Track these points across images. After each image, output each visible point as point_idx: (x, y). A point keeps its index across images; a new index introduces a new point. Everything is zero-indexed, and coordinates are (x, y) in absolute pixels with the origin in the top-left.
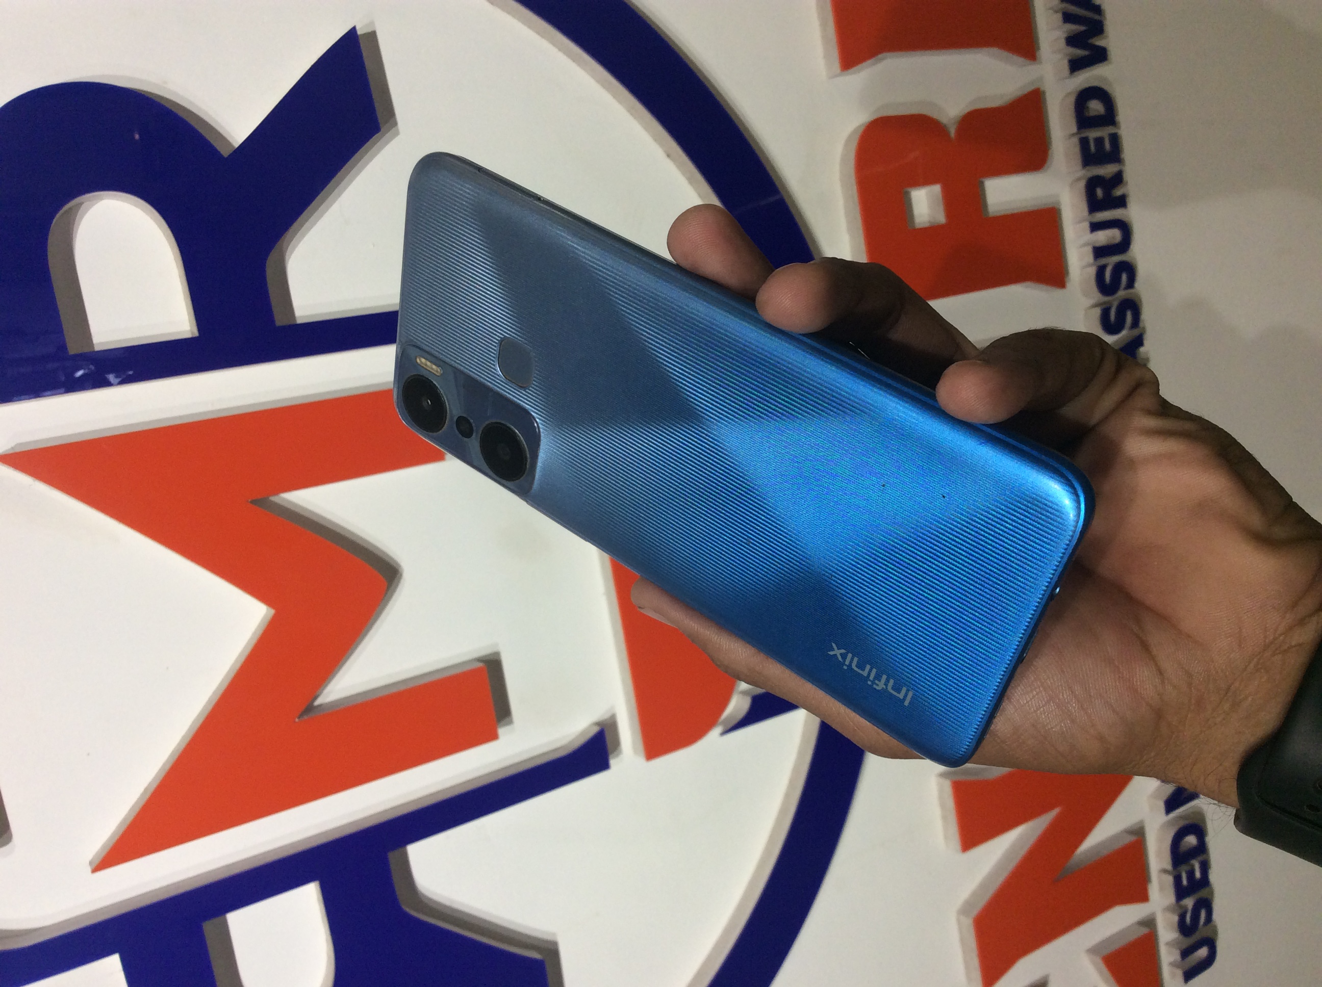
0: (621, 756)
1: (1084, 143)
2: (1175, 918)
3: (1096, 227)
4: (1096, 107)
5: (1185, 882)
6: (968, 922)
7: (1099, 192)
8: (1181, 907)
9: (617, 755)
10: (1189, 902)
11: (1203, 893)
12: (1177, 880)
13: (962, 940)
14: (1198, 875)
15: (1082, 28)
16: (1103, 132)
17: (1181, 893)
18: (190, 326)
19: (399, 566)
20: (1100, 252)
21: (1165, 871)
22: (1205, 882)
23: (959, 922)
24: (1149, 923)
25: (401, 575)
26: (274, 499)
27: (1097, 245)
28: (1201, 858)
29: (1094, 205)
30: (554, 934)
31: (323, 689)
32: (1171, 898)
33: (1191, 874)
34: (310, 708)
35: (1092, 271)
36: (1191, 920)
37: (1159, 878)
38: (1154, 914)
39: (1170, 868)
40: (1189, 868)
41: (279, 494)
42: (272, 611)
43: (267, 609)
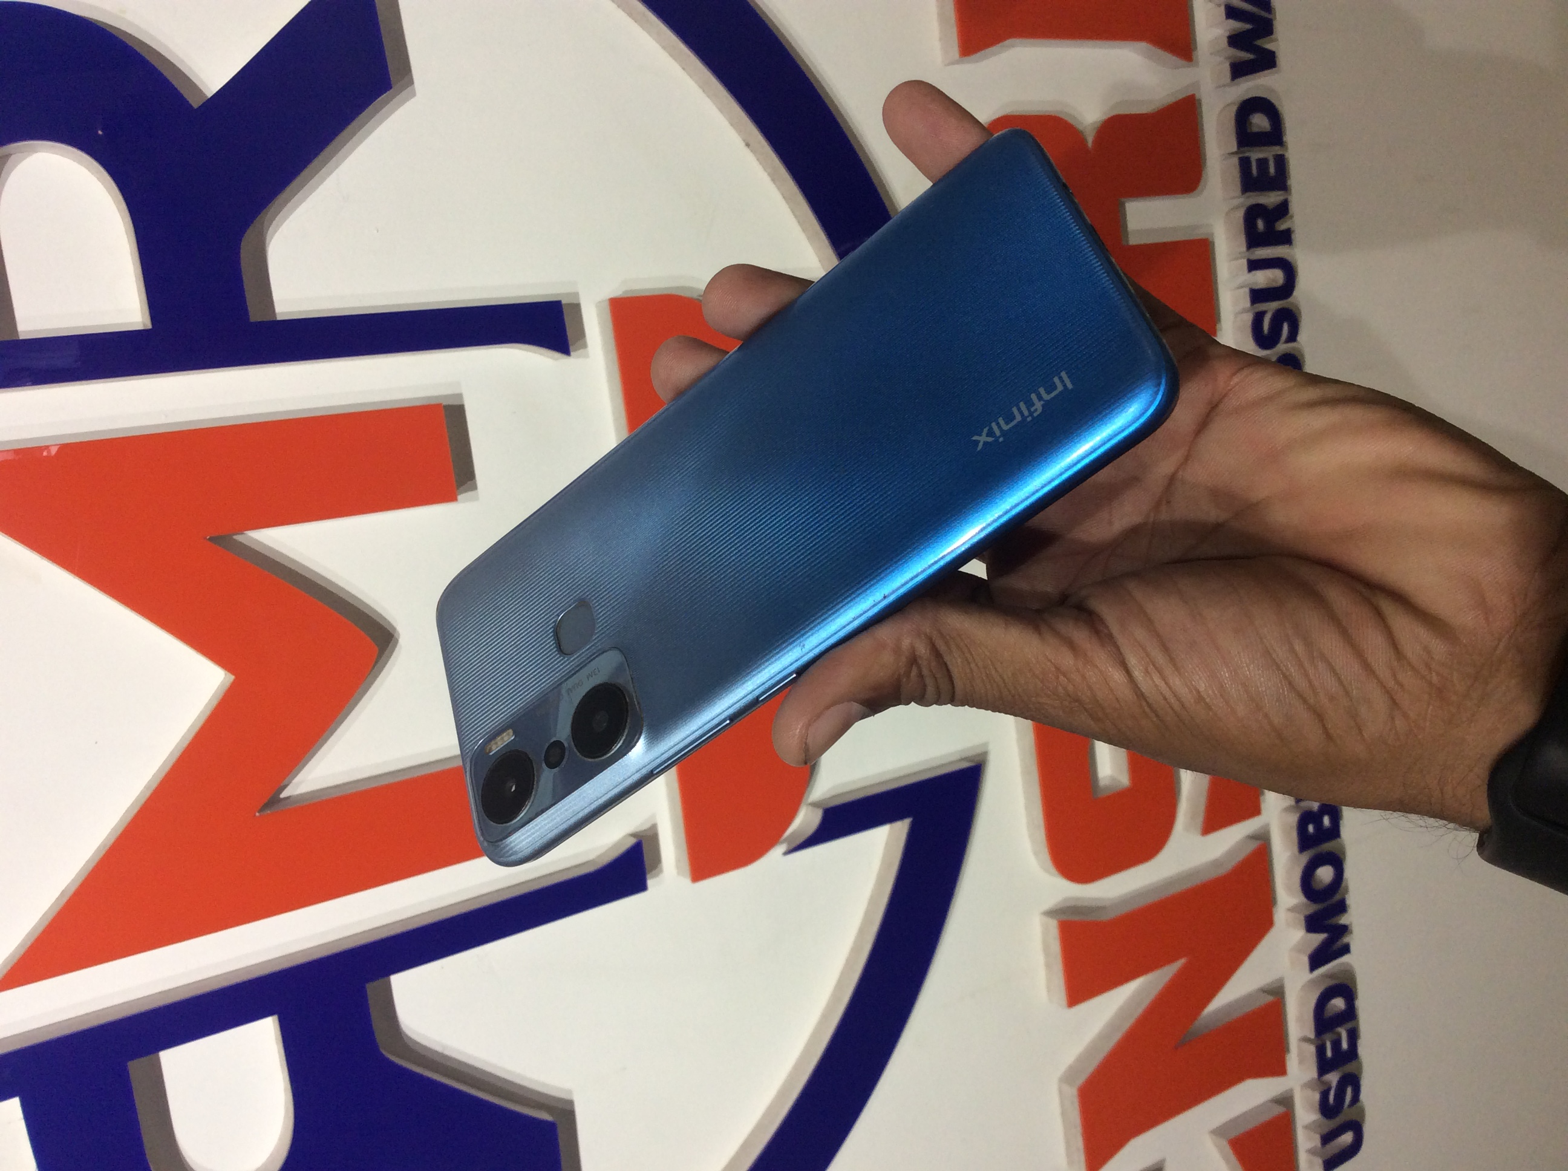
0: (661, 876)
1: (1245, 163)
2: (1317, 1096)
3: (1254, 265)
4: (1260, 122)
5: (1329, 1054)
6: (1072, 1092)
7: (1260, 224)
8: (1323, 1083)
9: (657, 875)
10: (1333, 1078)
11: (1349, 1068)
12: (1321, 1051)
13: (1064, 1114)
14: (1345, 1045)
15: (1248, 26)
16: (1268, 153)
17: (1324, 1066)
18: (143, 317)
19: (395, 629)
20: (1258, 295)
21: (1306, 1040)
22: (1352, 1054)
23: (1061, 1092)
24: (1285, 1101)
25: (397, 641)
26: (239, 538)
27: (1255, 287)
28: (1349, 1025)
29: (1254, 239)
30: (570, 1092)
31: (293, 778)
32: (1312, 1072)
33: (1337, 1044)
34: (274, 800)
35: (1249, 318)
36: (1334, 1100)
37: (1299, 1047)
38: (1291, 1090)
39: (1312, 1036)
40: (1335, 1037)
41: (246, 532)
42: (232, 678)
43: (226, 675)
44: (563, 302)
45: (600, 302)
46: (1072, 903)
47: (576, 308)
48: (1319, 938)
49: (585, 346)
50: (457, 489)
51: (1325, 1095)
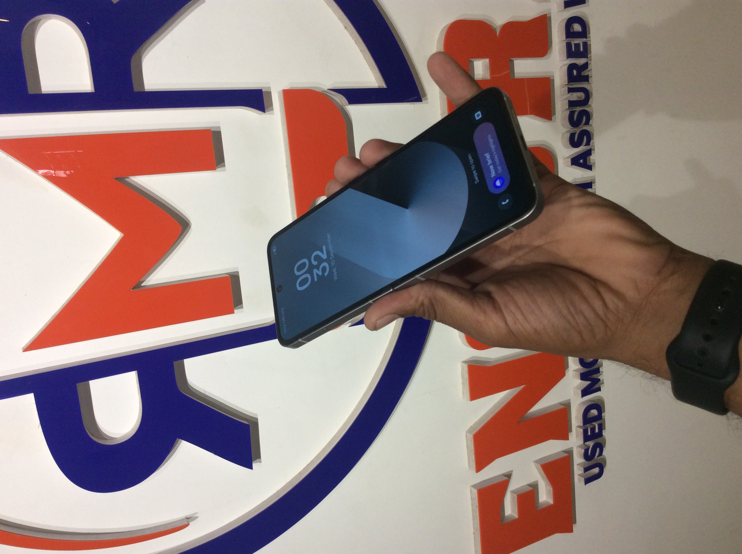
1: (569, 45)
2: (583, 451)
3: (570, 90)
4: (577, 27)
5: (589, 433)
6: (471, 436)
7: (575, 72)
8: (586, 446)
10: (591, 444)
11: (598, 440)
12: (585, 432)
13: (468, 447)
14: (597, 431)
16: (579, 41)
17: (586, 438)
19: (190, 222)
20: (572, 104)
21: (579, 427)
22: (600, 434)
23: (466, 436)
24: (569, 453)
25: (191, 226)
26: (127, 180)
27: (571, 100)
28: (599, 422)
29: (571, 78)
30: (257, 415)
31: (147, 279)
32: (581, 442)
33: (593, 429)
34: (138, 285)
35: (567, 113)
36: (590, 453)
37: (576, 430)
38: (572, 448)
39: (582, 425)
40: (592, 426)
41: (129, 177)
42: (123, 235)
43: (121, 234)
44: (263, 91)
45: (279, 91)
46: (475, 359)
47: (269, 93)
48: (587, 383)
49: (272, 110)
50: (217, 165)
51: (586, 451)
